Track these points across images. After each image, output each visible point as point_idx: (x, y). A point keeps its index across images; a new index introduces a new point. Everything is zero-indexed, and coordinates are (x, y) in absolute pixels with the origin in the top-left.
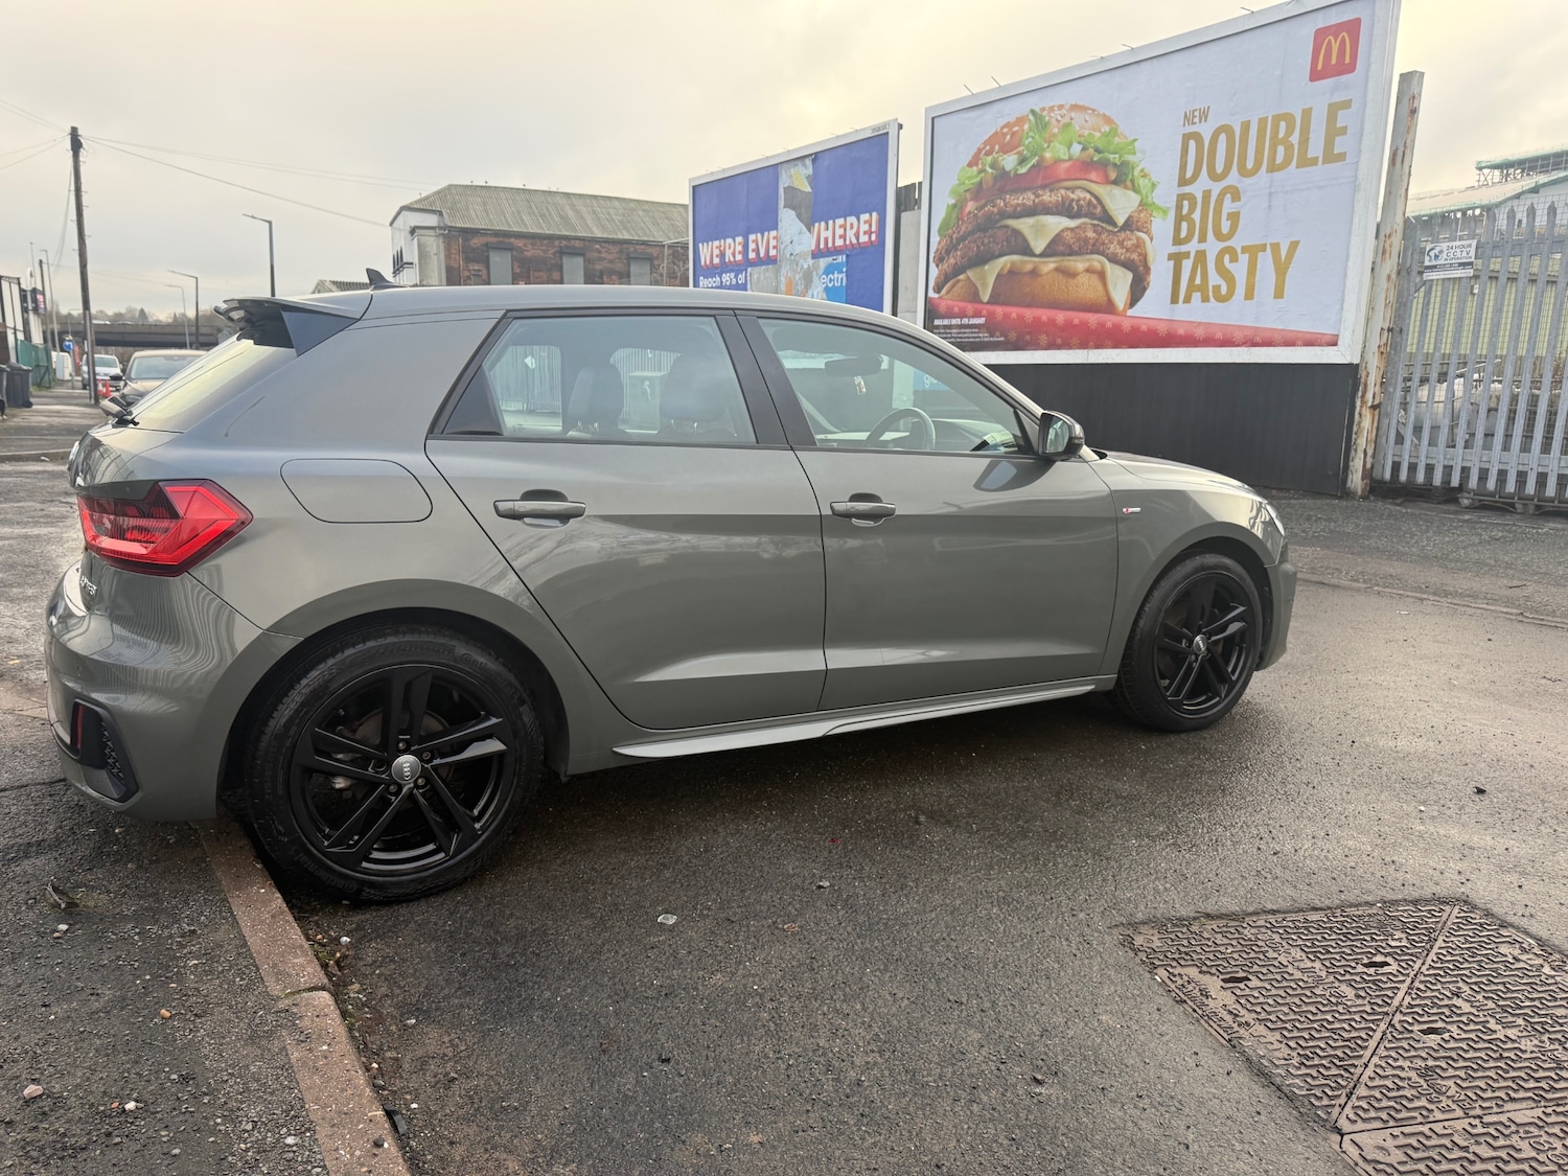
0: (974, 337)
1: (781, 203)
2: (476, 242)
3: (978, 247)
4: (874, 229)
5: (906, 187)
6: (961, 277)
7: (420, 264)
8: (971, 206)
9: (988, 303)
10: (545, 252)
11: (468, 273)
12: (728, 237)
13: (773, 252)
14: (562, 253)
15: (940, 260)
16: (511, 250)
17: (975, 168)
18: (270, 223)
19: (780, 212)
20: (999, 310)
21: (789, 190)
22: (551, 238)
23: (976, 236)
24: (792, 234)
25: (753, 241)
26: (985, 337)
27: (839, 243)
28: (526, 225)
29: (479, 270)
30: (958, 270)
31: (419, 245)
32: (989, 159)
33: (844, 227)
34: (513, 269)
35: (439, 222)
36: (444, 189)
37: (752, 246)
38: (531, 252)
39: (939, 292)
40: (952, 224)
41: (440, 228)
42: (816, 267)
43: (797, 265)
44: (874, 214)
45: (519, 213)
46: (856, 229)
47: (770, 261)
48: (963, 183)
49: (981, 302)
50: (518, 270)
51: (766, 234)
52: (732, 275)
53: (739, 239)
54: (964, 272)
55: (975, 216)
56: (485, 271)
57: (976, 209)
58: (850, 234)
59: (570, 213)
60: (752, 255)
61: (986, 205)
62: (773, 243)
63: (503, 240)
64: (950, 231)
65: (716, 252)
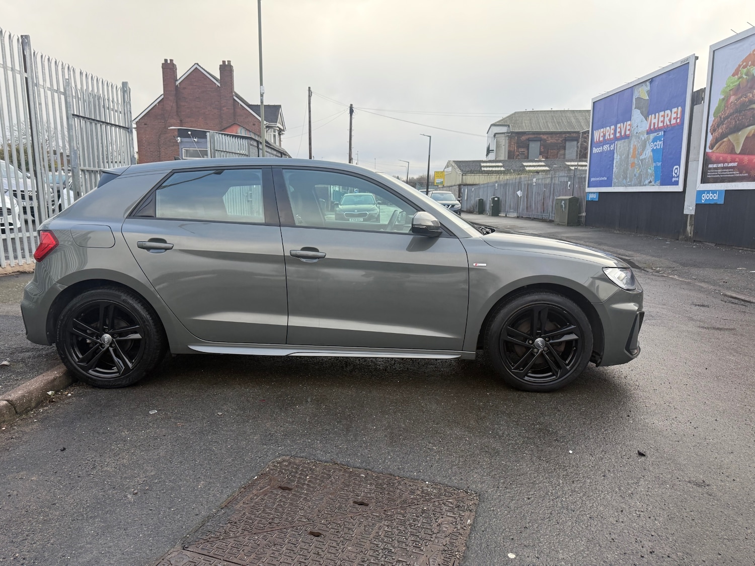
0: (730, 174)
1: (634, 106)
2: (524, 138)
3: (736, 122)
4: (679, 116)
5: (698, 91)
6: (725, 140)
7: (496, 150)
8: (732, 99)
9: (739, 154)
10: (557, 140)
11: (518, 153)
12: (607, 127)
13: (628, 133)
14: (566, 140)
15: (714, 131)
16: (540, 141)
17: (737, 76)
18: (430, 137)
19: (632, 111)
20: (746, 158)
21: (639, 99)
22: (561, 133)
23: (735, 116)
24: (639, 122)
25: (619, 128)
26: (736, 173)
27: (661, 125)
28: (549, 128)
29: (524, 151)
30: (723, 136)
31: (497, 142)
32: (745, 70)
33: (663, 116)
34: (540, 150)
35: (508, 130)
36: (512, 114)
37: (618, 130)
38: (550, 140)
39: (712, 149)
40: (721, 110)
41: (507, 133)
42: (648, 139)
43: (639, 138)
44: (680, 108)
45: (546, 122)
46: (669, 117)
47: (626, 137)
48: (729, 86)
49: (736, 154)
50: (542, 150)
51: (625, 123)
52: (608, 145)
53: (613, 127)
54: (727, 137)
55: (735, 104)
56: (526, 152)
57: (736, 100)
58: (667, 119)
59: (573, 120)
60: (618, 135)
61: (741, 97)
62: (628, 127)
63: (536, 136)
64: (720, 114)
65: (602, 134)
